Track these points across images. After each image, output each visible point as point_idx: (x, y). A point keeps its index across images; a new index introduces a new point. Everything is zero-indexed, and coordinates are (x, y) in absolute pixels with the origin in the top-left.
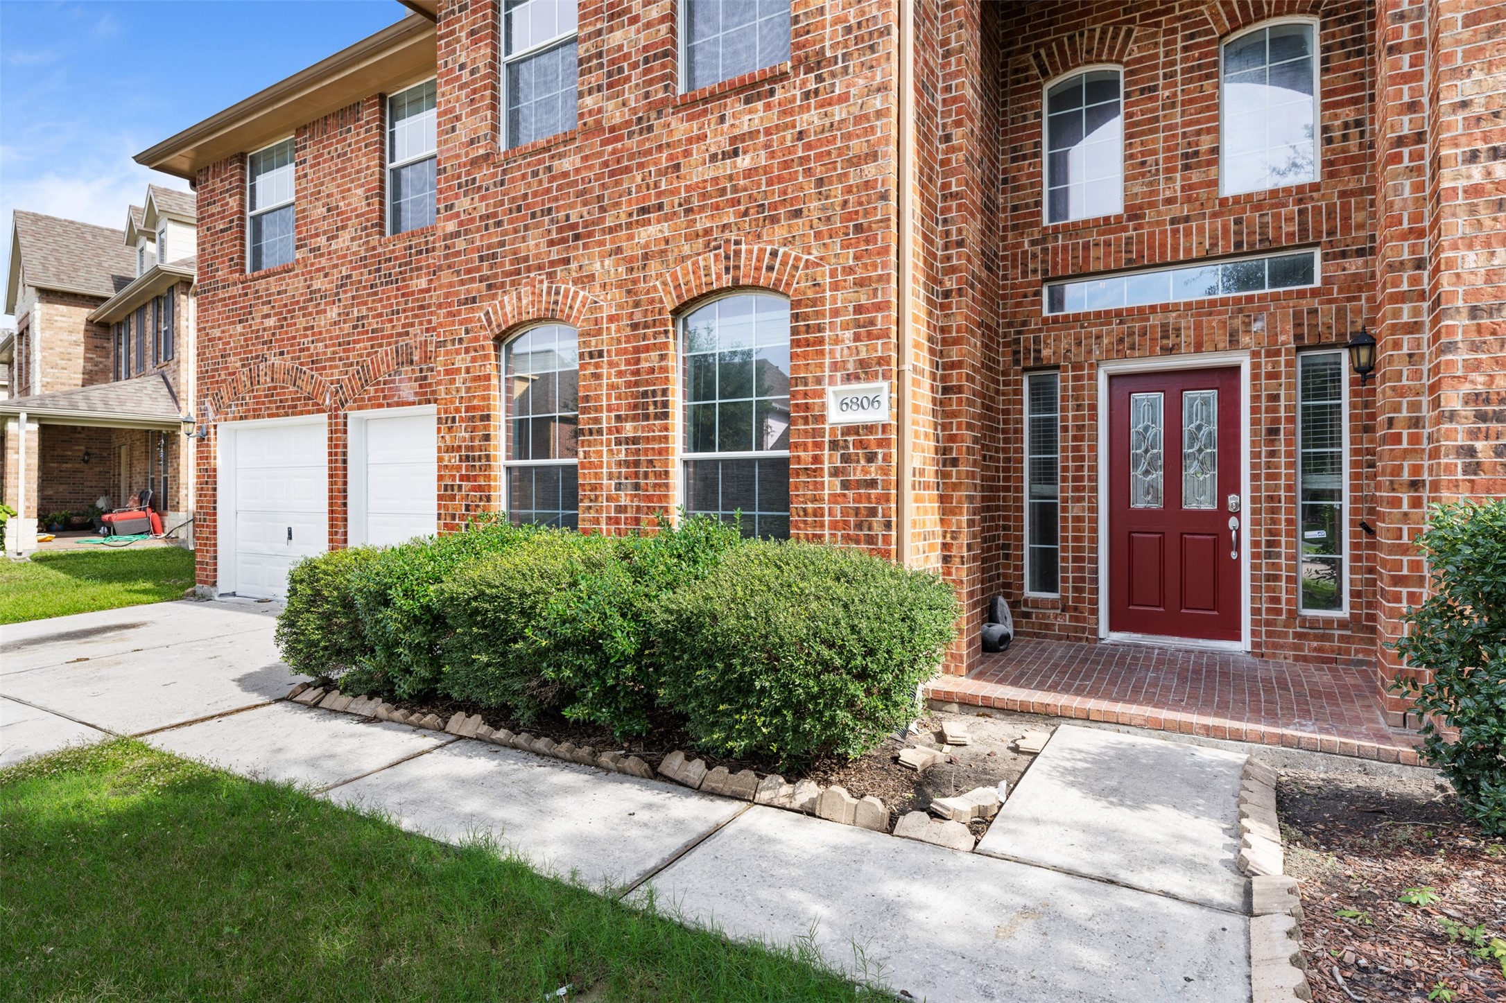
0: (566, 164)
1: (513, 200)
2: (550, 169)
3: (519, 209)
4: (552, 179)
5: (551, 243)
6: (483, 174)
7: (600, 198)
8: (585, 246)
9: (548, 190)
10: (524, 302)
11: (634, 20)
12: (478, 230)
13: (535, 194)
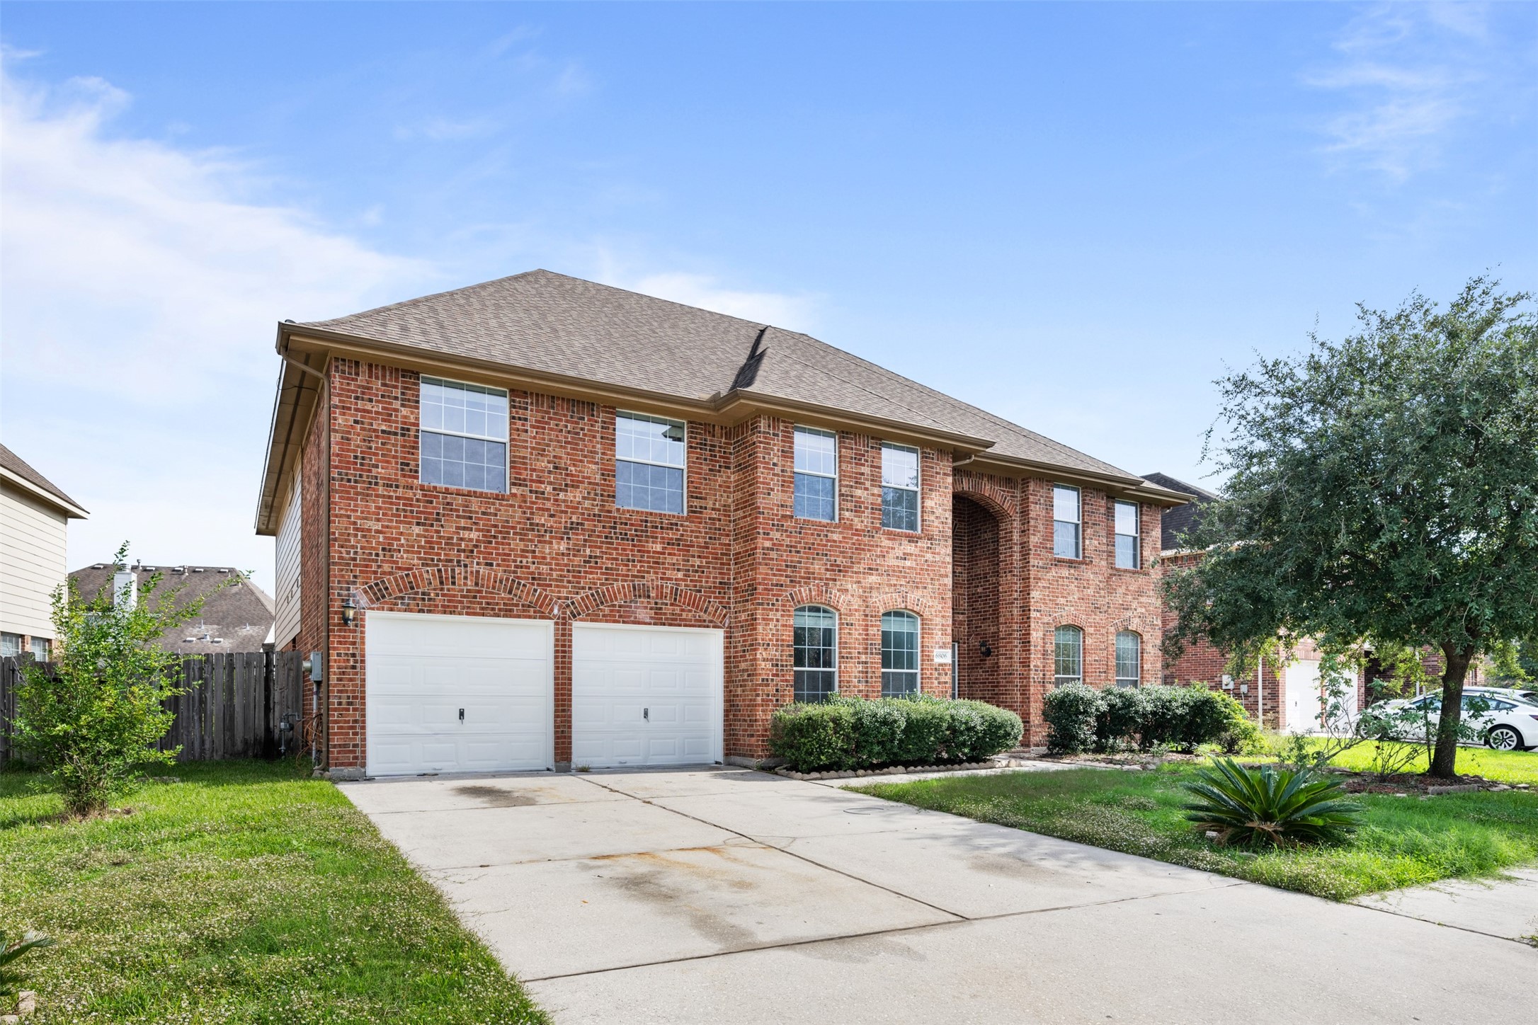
0: (835, 537)
1: (807, 543)
2: (827, 536)
3: (810, 548)
4: (828, 541)
5: (827, 570)
6: (787, 524)
7: (851, 558)
8: (844, 576)
9: (826, 545)
10: (813, 593)
11: (866, 489)
12: (785, 551)
13: (818, 545)
